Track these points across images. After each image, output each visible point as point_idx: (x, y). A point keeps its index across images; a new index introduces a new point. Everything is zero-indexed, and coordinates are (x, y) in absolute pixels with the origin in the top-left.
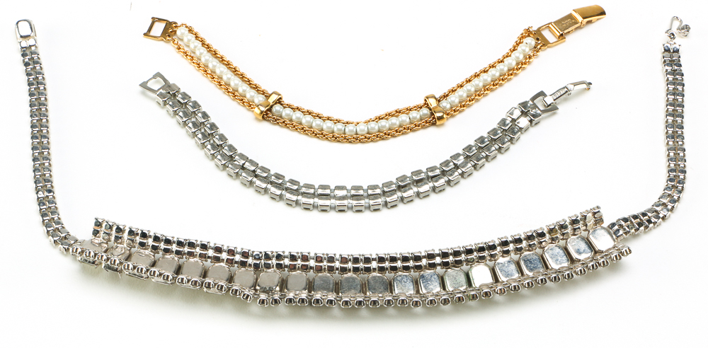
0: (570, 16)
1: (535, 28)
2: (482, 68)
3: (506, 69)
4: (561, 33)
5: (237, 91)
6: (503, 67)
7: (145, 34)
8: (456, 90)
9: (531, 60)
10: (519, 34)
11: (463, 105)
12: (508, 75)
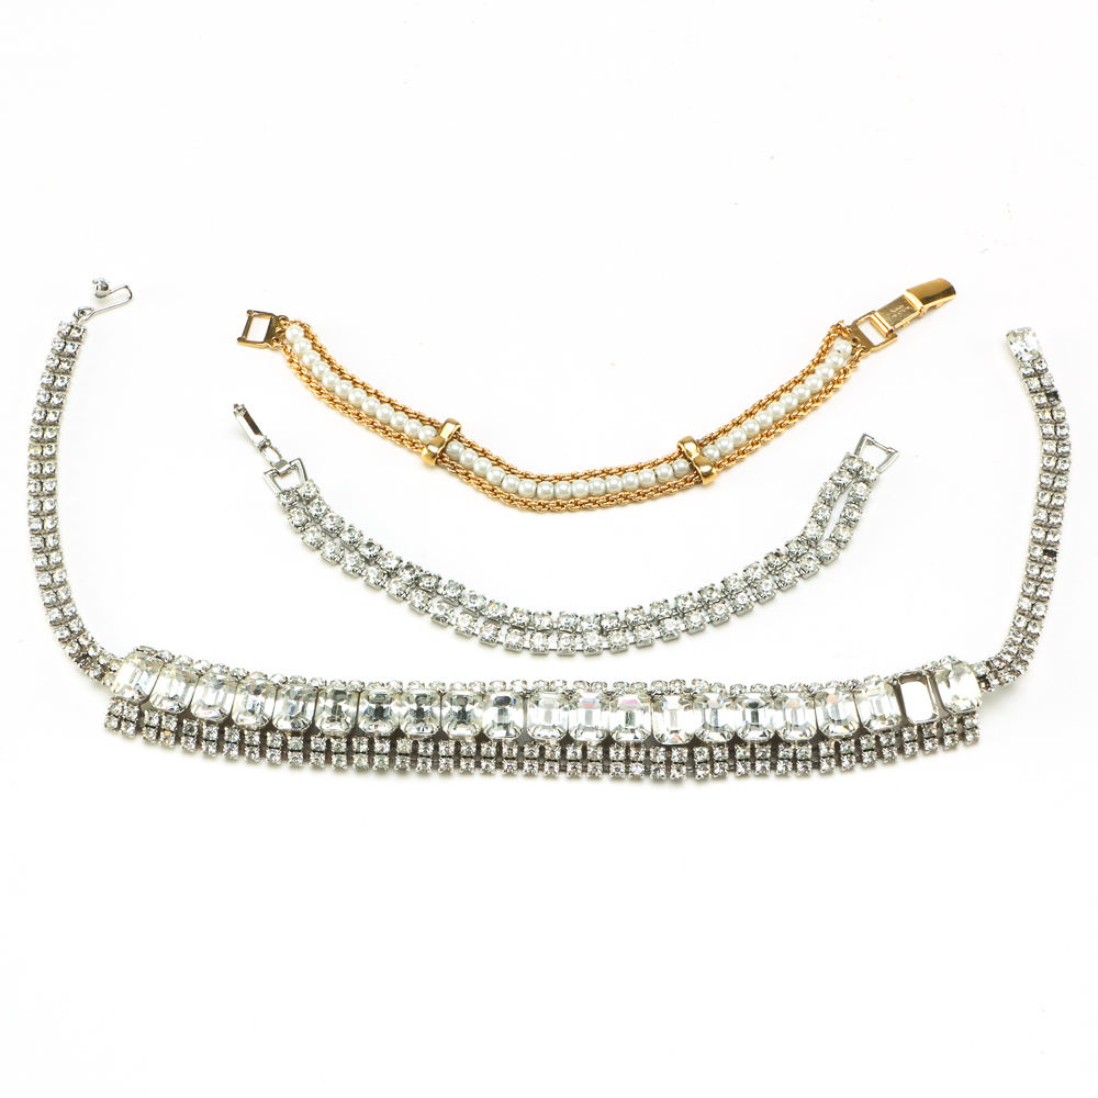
0: (902, 301)
1: (848, 322)
2: (770, 392)
3: (808, 394)
4: (890, 328)
5: (389, 424)
6: (803, 391)
7: (239, 339)
8: (729, 430)
9: (847, 376)
10: (824, 335)
11: (741, 452)
12: (813, 402)
